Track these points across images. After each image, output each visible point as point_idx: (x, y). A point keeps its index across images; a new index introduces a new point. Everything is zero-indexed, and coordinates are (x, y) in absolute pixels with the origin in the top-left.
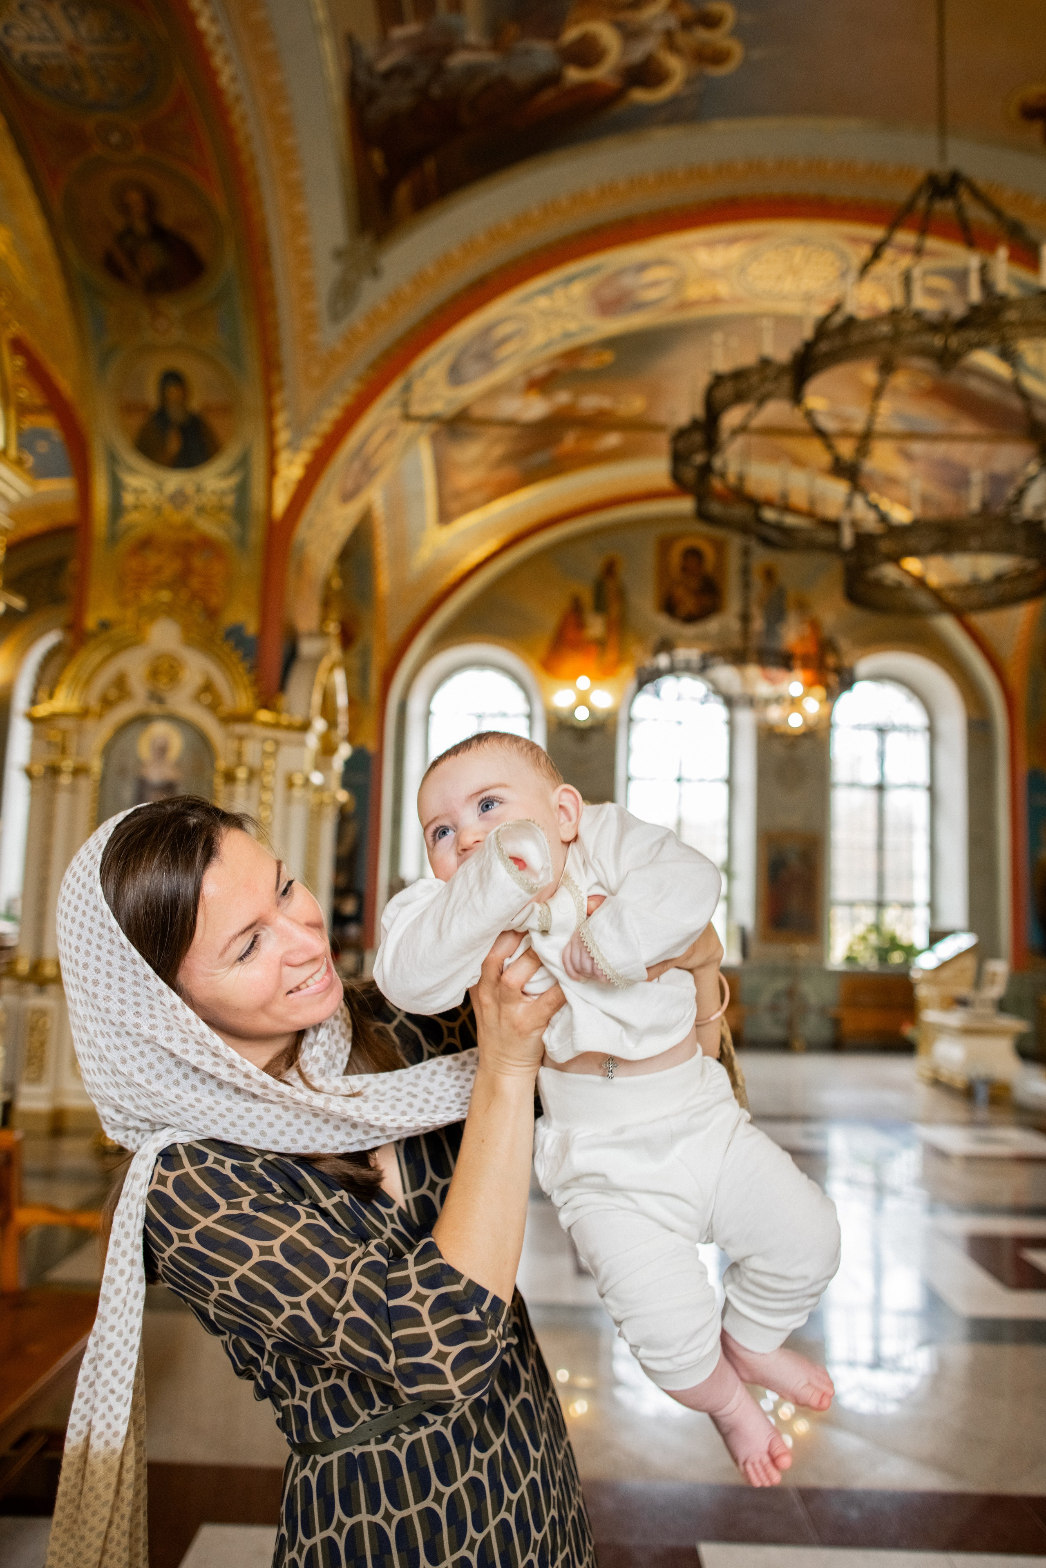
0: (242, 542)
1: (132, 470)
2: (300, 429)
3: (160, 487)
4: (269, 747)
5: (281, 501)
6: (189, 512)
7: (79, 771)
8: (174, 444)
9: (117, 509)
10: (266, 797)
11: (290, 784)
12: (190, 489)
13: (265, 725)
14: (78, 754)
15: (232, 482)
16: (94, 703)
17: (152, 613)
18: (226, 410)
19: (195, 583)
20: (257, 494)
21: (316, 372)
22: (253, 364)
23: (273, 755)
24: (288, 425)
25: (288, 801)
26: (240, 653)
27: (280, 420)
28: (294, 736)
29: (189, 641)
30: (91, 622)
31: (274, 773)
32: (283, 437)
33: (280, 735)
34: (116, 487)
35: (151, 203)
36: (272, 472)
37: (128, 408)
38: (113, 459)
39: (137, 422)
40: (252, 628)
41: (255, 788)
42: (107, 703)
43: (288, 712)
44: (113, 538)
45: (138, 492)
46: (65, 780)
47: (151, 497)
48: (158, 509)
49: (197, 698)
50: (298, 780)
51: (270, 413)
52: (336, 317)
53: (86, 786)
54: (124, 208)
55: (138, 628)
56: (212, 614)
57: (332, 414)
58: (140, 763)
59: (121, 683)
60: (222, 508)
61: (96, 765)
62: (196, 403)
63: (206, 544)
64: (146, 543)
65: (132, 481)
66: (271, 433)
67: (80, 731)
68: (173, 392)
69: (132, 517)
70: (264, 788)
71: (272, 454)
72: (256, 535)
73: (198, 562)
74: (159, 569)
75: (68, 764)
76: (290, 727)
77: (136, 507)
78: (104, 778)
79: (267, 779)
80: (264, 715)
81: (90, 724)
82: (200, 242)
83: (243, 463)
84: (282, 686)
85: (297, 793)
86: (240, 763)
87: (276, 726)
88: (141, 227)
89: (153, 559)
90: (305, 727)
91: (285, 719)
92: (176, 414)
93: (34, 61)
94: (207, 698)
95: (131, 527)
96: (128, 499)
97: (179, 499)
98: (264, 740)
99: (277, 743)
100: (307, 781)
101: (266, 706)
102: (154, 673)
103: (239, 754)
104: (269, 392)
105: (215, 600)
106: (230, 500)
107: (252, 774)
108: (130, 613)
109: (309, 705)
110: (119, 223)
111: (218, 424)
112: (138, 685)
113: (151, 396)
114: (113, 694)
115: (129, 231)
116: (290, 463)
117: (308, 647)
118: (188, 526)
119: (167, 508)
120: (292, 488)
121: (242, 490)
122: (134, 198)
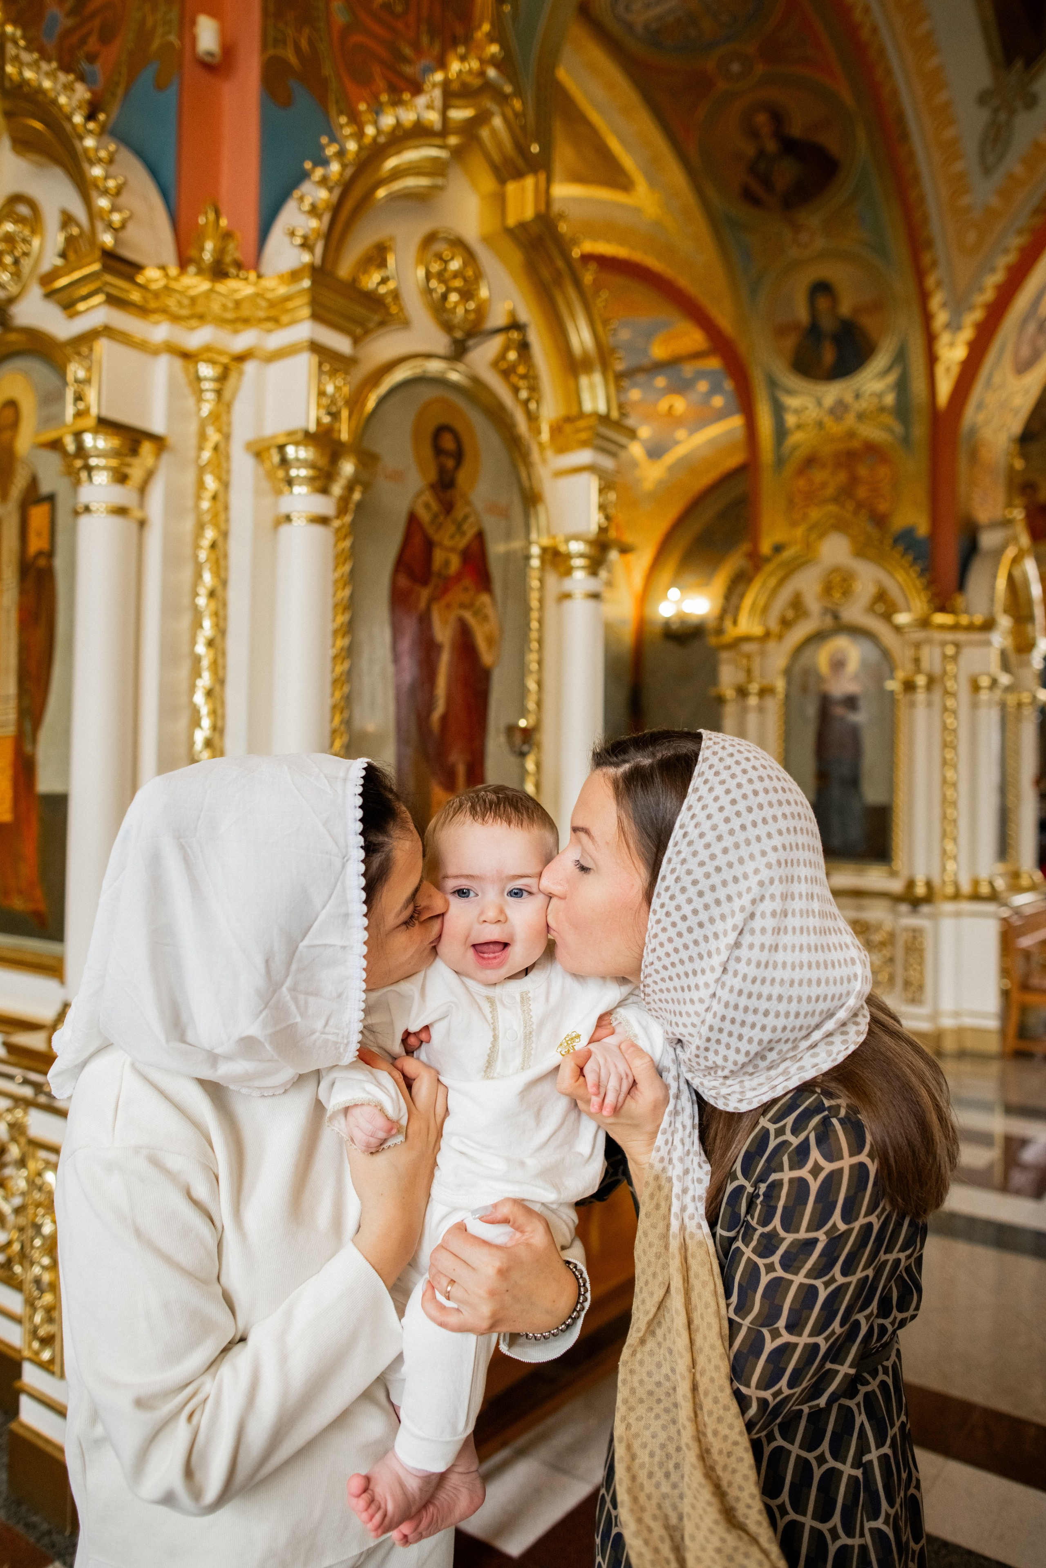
0: (906, 440)
1: (790, 392)
2: (958, 307)
3: (819, 403)
4: (950, 650)
5: (944, 388)
6: (850, 420)
7: (765, 692)
8: (829, 355)
9: (781, 432)
10: (950, 703)
11: (976, 687)
12: (849, 398)
13: (942, 627)
14: (762, 676)
15: (892, 378)
16: (773, 624)
17: (820, 530)
18: (877, 306)
19: (862, 492)
20: (919, 386)
21: (971, 237)
22: (900, 250)
23: (955, 658)
24: (944, 305)
25: (975, 705)
26: (910, 558)
27: (936, 302)
28: (976, 636)
29: (860, 553)
30: (765, 548)
31: (955, 677)
32: (941, 318)
33: (961, 637)
34: (778, 410)
35: (777, 117)
36: (932, 359)
37: (781, 331)
38: (773, 384)
39: (790, 342)
40: (923, 529)
41: (937, 696)
42: (786, 624)
43: (966, 612)
44: (780, 462)
45: (797, 412)
46: (753, 701)
47: (813, 413)
48: (820, 425)
49: (871, 609)
50: (985, 682)
51: (924, 297)
52: (987, 171)
53: (773, 705)
54: (754, 134)
55: (809, 546)
56: (880, 521)
57: (995, 279)
58: (820, 679)
59: (797, 604)
60: (882, 409)
61: (780, 685)
62: (845, 309)
63: (871, 450)
64: (811, 462)
65: (792, 402)
66: (927, 318)
67: (763, 654)
68: (823, 303)
69: (796, 437)
70: (947, 693)
71: (931, 339)
72: (920, 431)
73: (863, 471)
74: (824, 485)
75: (754, 687)
76: (970, 628)
77: (799, 427)
78: (787, 696)
79: (950, 684)
80: (940, 618)
81: (771, 645)
82: (830, 142)
83: (901, 357)
84: (961, 585)
85: (984, 695)
86: (918, 670)
87: (955, 627)
88: (771, 146)
89: (819, 475)
90: (989, 625)
91: (964, 620)
92: (827, 324)
93: (654, 26)
94: (880, 608)
95: (795, 448)
96: (791, 420)
97: (839, 410)
98: (944, 644)
99: (957, 645)
100: (994, 682)
101: (942, 609)
102: (828, 589)
103: (917, 661)
104: (920, 275)
105: (883, 507)
106: (889, 399)
107: (931, 681)
108: (799, 532)
109: (992, 600)
110: (749, 150)
111: (868, 322)
112: (813, 604)
113: (802, 314)
114: (790, 614)
115: (762, 154)
116: (952, 345)
117: (988, 540)
118: (851, 434)
119: (829, 422)
120: (955, 371)
121: (902, 386)
122: (762, 118)
